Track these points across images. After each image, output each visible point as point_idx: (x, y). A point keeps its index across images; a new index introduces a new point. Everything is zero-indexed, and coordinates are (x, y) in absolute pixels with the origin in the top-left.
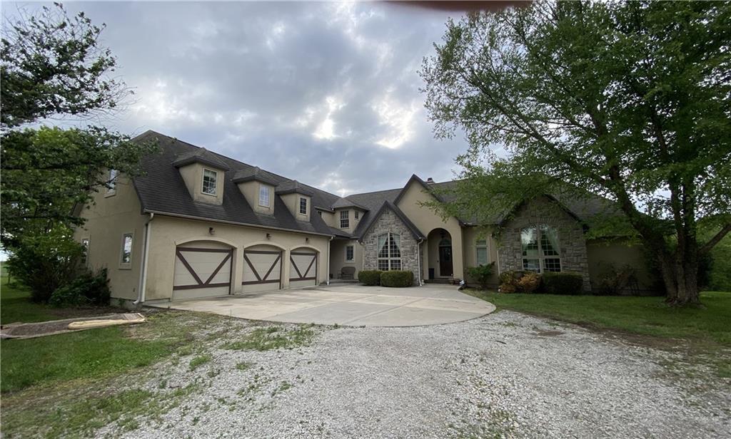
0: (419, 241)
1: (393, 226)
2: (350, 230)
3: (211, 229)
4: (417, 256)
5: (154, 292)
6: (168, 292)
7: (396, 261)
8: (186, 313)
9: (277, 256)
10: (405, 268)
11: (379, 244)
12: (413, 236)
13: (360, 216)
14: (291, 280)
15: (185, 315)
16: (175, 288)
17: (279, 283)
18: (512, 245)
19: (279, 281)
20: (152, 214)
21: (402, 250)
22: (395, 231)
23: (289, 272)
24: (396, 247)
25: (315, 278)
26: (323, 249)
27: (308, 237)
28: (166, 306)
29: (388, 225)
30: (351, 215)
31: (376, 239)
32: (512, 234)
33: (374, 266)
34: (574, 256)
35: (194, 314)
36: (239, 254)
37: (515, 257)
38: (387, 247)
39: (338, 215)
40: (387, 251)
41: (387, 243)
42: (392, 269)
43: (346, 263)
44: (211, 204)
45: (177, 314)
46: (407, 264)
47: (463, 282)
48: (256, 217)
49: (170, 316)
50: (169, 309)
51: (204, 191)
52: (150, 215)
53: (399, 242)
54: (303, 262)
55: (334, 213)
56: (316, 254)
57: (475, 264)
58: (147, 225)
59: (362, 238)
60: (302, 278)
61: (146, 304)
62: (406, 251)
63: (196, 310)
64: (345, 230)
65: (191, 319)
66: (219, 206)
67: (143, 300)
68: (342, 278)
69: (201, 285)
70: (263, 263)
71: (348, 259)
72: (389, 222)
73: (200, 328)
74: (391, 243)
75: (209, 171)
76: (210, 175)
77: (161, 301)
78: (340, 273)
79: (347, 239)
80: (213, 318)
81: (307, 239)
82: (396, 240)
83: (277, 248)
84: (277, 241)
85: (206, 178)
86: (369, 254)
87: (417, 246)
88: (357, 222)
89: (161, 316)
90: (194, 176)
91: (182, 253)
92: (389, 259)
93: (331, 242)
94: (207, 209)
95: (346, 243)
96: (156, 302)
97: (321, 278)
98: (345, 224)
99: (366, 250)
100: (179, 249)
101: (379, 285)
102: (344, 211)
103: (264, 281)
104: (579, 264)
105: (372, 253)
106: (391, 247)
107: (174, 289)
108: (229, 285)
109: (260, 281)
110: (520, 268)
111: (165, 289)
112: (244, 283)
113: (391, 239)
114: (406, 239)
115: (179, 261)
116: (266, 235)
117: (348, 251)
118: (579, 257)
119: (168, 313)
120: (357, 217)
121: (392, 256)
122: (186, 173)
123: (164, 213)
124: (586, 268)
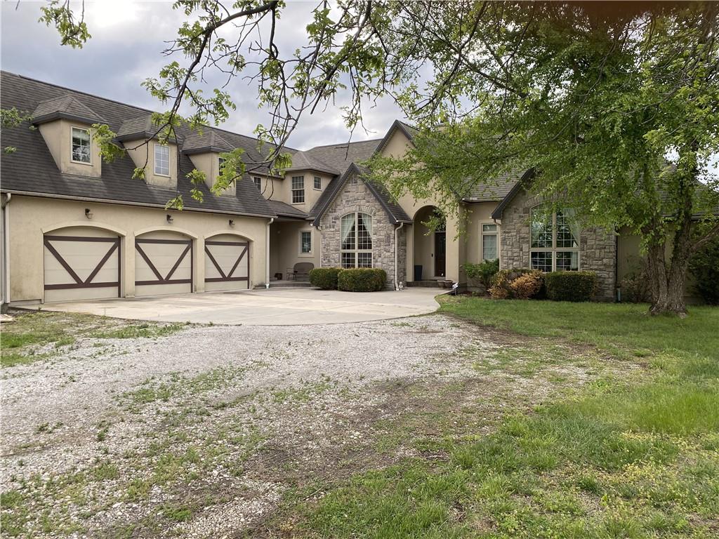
0: (397, 225)
1: (363, 202)
2: (306, 207)
3: (87, 211)
4: (394, 247)
5: (20, 291)
6: (39, 292)
7: (365, 255)
8: (59, 314)
9: (184, 247)
10: (377, 265)
11: (343, 228)
12: (389, 218)
13: (325, 183)
14: (207, 280)
15: (57, 315)
16: (47, 287)
17: (189, 284)
18: (519, 232)
19: (190, 281)
20: (9, 195)
21: (373, 238)
22: (365, 210)
23: (203, 269)
24: (366, 234)
25: (247, 279)
26: (260, 237)
27: (231, 218)
28: (36, 308)
29: (355, 199)
30: (309, 182)
31: (339, 222)
32: (520, 217)
33: (336, 263)
34: (596, 249)
35: (68, 314)
36: (129, 245)
37: (521, 250)
38: (353, 234)
39: (289, 183)
40: (354, 241)
41: (353, 228)
42: (359, 266)
43: (300, 257)
44: (84, 177)
45: (48, 315)
46: (380, 259)
47: (456, 286)
48: (150, 192)
49: (40, 316)
50: (39, 310)
51: (74, 159)
52: (7, 196)
53: (371, 226)
54: (227, 256)
55: (282, 180)
56: (247, 243)
57: (478, 258)
58: (4, 208)
59: (318, 220)
60: (225, 279)
61: (13, 305)
62: (378, 240)
63: (70, 311)
64: (299, 206)
65: (64, 318)
66: (96, 179)
67: (8, 301)
68: (295, 279)
69: (80, 284)
70: (164, 257)
71: (304, 250)
72: (356, 195)
73: (71, 326)
74: (360, 228)
75: (79, 130)
76: (80, 136)
77: (30, 303)
78: (292, 271)
79: (302, 220)
80: (89, 318)
81: (231, 222)
82: (367, 224)
83: (183, 235)
84: (183, 225)
85: (75, 140)
86: (328, 245)
87: (394, 233)
88: (319, 193)
89: (31, 317)
90: (59, 138)
91: (51, 242)
92: (356, 251)
93: (270, 225)
94: (80, 184)
95: (301, 227)
96: (25, 303)
97: (255, 279)
98: (299, 196)
99: (324, 238)
100: (47, 238)
101: (336, 289)
102: (298, 175)
103: (167, 281)
104: (602, 259)
105: (333, 244)
106: (360, 234)
107: (45, 289)
108: (118, 284)
109: (161, 281)
110: (526, 265)
111: (33, 288)
112: (137, 283)
113: (360, 222)
114: (379, 221)
115: (50, 253)
116: (166, 217)
117: (304, 240)
118: (603, 251)
119: (38, 313)
120: (317, 186)
121: (360, 247)
122: (48, 133)
123: (24, 193)
124: (609, 266)
